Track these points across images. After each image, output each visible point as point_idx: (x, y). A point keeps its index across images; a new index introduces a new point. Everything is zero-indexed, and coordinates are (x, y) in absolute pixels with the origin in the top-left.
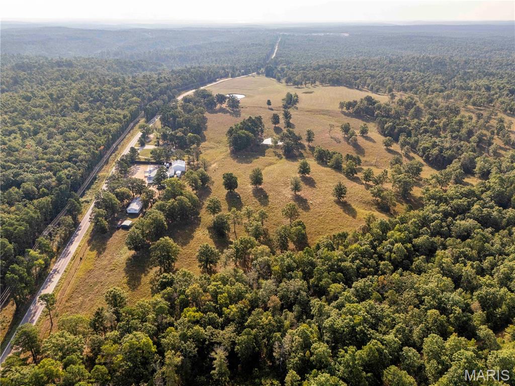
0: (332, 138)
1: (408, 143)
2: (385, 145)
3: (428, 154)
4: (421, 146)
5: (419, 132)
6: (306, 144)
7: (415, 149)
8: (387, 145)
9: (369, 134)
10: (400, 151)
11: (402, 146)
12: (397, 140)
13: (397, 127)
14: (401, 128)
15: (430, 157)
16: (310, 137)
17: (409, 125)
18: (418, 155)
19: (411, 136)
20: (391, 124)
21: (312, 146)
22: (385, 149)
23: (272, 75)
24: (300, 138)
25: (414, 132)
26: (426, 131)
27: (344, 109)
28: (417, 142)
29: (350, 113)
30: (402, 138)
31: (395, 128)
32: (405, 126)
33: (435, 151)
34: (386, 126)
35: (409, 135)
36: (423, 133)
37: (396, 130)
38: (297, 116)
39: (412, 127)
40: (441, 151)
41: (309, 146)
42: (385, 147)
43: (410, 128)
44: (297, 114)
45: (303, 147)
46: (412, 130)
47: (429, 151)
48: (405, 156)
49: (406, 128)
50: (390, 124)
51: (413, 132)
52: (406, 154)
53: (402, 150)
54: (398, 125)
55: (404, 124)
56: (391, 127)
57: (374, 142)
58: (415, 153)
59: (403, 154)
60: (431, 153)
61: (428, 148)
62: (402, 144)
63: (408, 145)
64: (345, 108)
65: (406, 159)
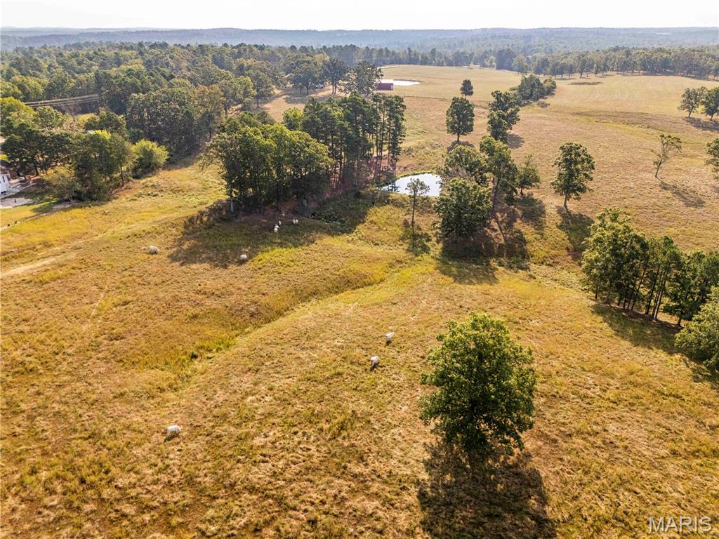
0: (665, 187)
6: (552, 202)
16: (571, 175)
21: (575, 212)
23: (510, 64)
24: (529, 180)
38: (543, 121)
41: (564, 213)
44: (541, 118)
45: (534, 213)
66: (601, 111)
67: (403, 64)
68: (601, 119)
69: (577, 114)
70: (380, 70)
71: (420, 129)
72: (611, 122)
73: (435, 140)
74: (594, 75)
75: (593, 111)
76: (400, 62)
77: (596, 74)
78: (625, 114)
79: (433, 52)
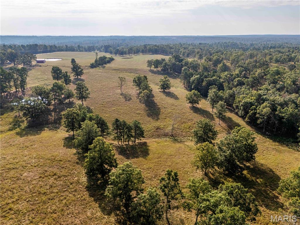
0: (122, 94)
1: (221, 99)
2: (190, 102)
3: (255, 114)
4: (239, 102)
5: (233, 84)
7: (231, 105)
8: (193, 101)
9: (172, 90)
10: (210, 110)
11: (214, 102)
12: (205, 95)
13: (205, 79)
14: (210, 81)
15: (258, 118)
17: (220, 78)
18: (237, 114)
19: (223, 90)
20: (198, 76)
22: (190, 107)
25: (227, 85)
26: (241, 84)
27: (153, 68)
28: (233, 96)
29: (158, 71)
30: (212, 92)
31: (203, 81)
32: (214, 78)
33: (264, 109)
34: (192, 79)
35: (221, 87)
36: (237, 85)
37: (204, 84)
39: (224, 79)
40: (274, 108)
42: (190, 105)
43: (222, 80)
46: (223, 82)
47: (255, 109)
48: (219, 117)
49: (216, 80)
50: (196, 76)
51: (225, 85)
52: (220, 114)
53: (213, 108)
54: (206, 77)
55: (214, 75)
56: (198, 80)
57: (176, 98)
58: (231, 111)
59: (216, 114)
60: (258, 111)
61: (251, 104)
62: (212, 100)
63: (222, 101)
64: (153, 66)
65: (221, 122)
66: (123, 69)
67: (64, 51)
68: (122, 71)
69: (115, 70)
70: (35, 55)
71: (45, 79)
72: (124, 72)
73: (49, 83)
74: (133, 55)
75: (120, 69)
76: (62, 50)
77: (134, 54)
78: (131, 69)
79: (79, 46)
